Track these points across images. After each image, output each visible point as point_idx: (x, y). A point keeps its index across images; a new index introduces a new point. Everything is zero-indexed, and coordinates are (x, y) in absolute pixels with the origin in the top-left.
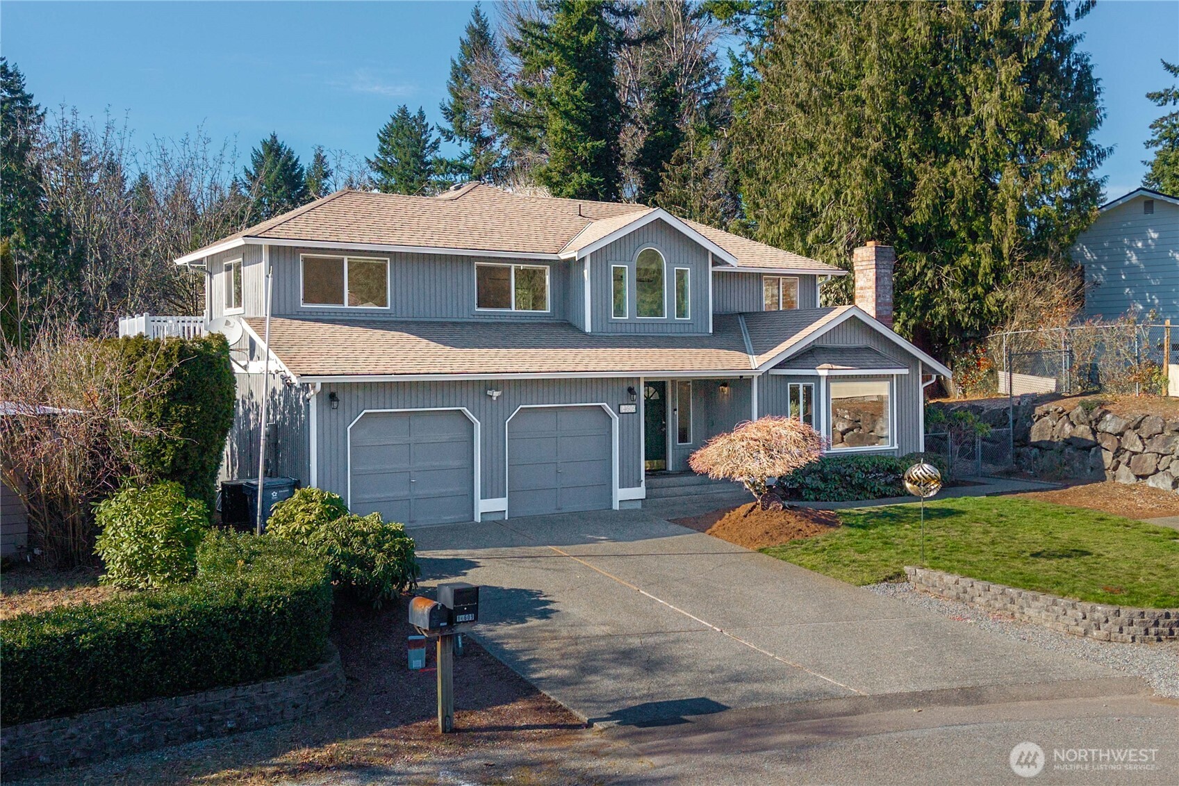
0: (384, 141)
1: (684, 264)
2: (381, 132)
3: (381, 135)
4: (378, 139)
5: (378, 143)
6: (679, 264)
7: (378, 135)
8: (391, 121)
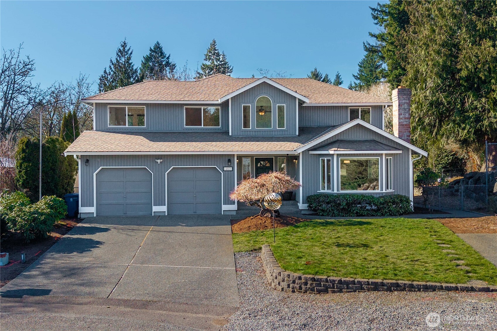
0: (360, 66)
1: (282, 103)
2: (360, 63)
3: (360, 64)
4: (358, 66)
5: (358, 67)
6: (279, 103)
7: (359, 65)
8: (364, 57)
